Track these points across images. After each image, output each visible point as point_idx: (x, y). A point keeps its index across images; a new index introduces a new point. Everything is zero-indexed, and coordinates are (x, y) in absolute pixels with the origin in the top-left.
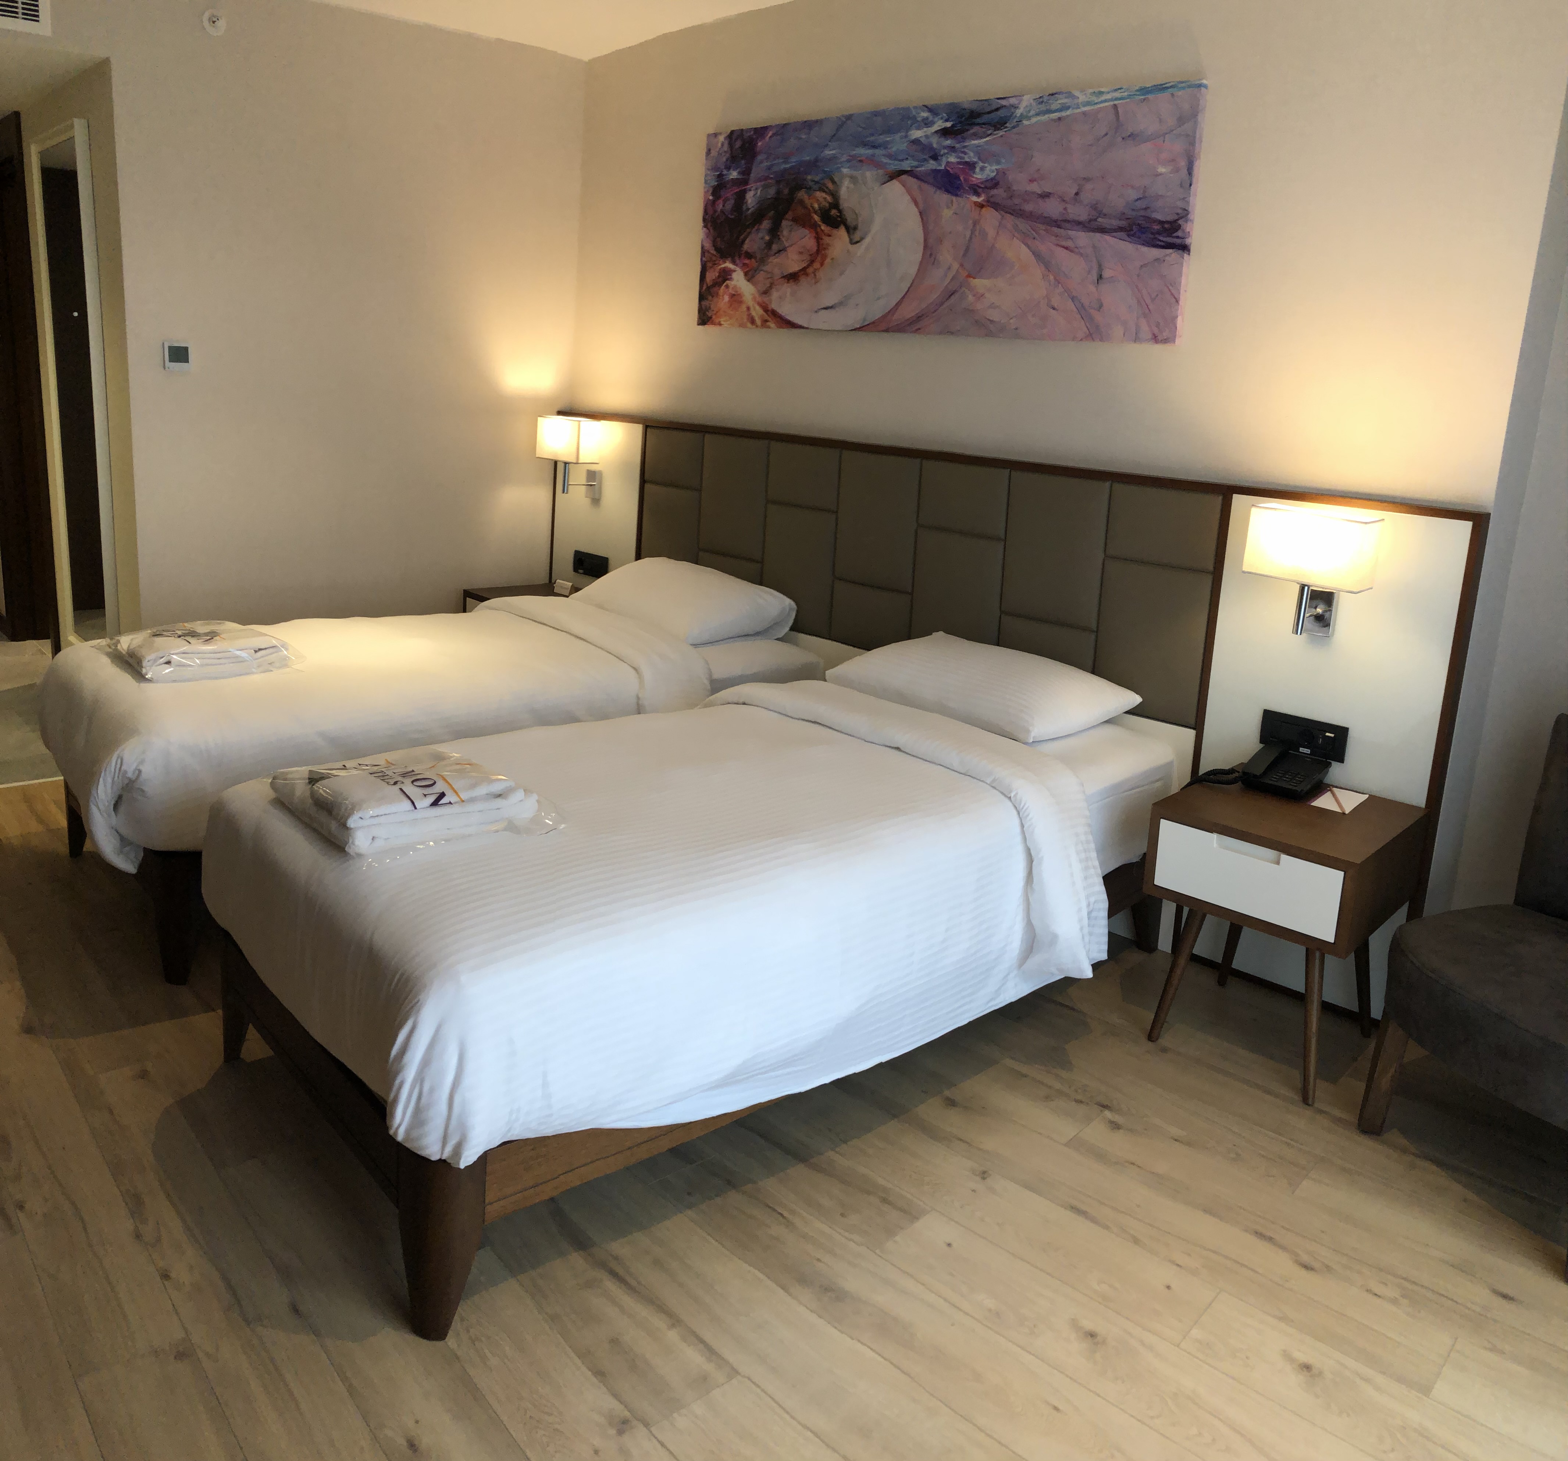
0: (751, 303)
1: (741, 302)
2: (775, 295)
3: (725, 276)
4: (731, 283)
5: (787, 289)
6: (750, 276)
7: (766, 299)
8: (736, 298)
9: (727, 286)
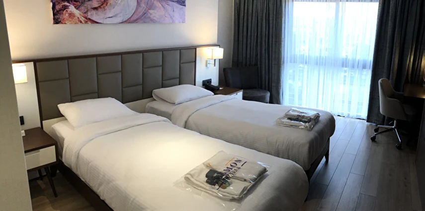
0: (79, 16)
1: (74, 16)
2: (89, 14)
3: (65, 7)
4: (69, 10)
5: (94, 12)
6: (77, 8)
7: (86, 15)
8: (71, 15)
9: (67, 11)
